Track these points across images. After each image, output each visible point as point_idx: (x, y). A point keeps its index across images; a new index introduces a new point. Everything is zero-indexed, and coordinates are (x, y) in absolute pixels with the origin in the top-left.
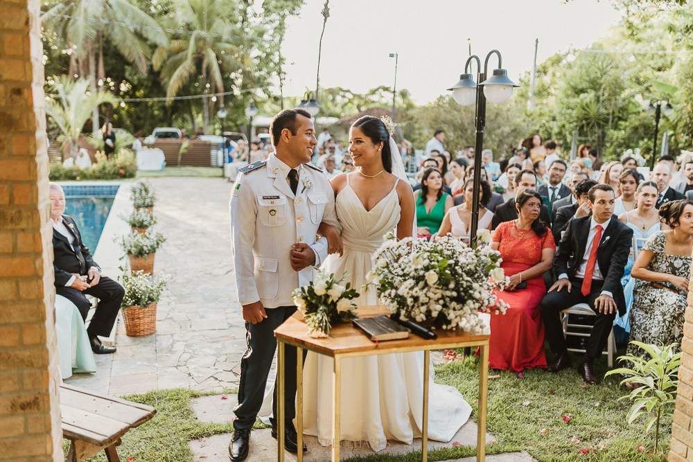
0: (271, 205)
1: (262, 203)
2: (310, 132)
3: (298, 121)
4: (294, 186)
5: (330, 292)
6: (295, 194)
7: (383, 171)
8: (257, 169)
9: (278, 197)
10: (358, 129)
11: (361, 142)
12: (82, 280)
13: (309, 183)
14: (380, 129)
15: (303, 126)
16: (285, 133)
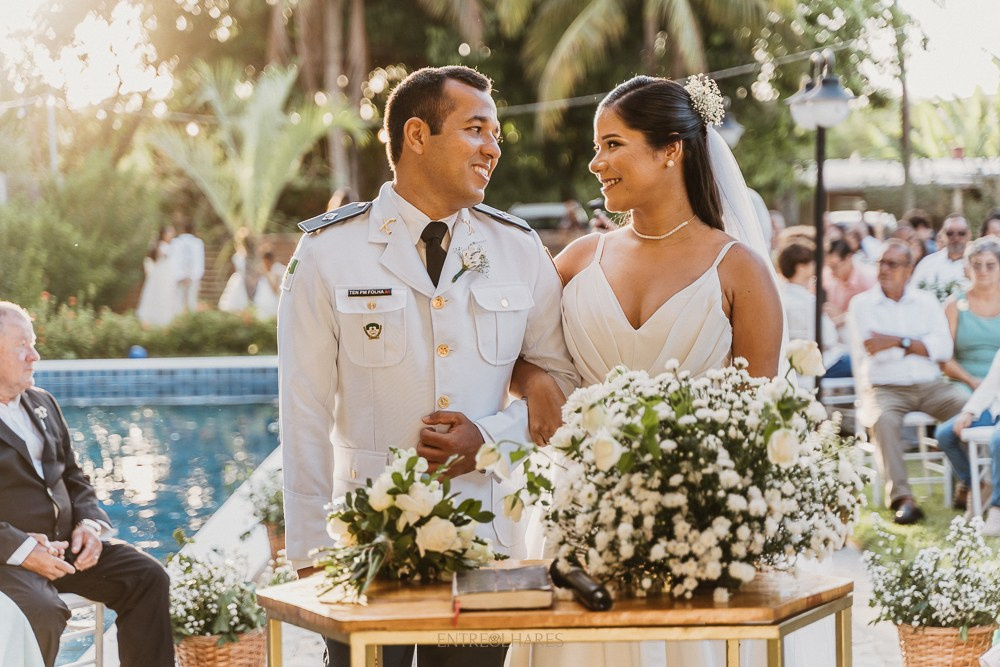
0: (368, 312)
1: (346, 306)
2: (478, 123)
3: (447, 97)
4: (435, 264)
5: (402, 501)
6: (436, 284)
7: (689, 223)
8: (345, 220)
9: (388, 292)
10: (611, 111)
11: (618, 144)
12: (52, 550)
13: (478, 256)
14: (675, 109)
15: (460, 109)
16: (413, 129)
